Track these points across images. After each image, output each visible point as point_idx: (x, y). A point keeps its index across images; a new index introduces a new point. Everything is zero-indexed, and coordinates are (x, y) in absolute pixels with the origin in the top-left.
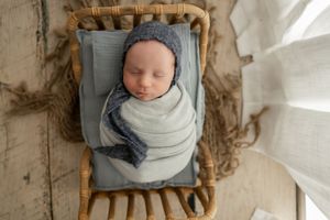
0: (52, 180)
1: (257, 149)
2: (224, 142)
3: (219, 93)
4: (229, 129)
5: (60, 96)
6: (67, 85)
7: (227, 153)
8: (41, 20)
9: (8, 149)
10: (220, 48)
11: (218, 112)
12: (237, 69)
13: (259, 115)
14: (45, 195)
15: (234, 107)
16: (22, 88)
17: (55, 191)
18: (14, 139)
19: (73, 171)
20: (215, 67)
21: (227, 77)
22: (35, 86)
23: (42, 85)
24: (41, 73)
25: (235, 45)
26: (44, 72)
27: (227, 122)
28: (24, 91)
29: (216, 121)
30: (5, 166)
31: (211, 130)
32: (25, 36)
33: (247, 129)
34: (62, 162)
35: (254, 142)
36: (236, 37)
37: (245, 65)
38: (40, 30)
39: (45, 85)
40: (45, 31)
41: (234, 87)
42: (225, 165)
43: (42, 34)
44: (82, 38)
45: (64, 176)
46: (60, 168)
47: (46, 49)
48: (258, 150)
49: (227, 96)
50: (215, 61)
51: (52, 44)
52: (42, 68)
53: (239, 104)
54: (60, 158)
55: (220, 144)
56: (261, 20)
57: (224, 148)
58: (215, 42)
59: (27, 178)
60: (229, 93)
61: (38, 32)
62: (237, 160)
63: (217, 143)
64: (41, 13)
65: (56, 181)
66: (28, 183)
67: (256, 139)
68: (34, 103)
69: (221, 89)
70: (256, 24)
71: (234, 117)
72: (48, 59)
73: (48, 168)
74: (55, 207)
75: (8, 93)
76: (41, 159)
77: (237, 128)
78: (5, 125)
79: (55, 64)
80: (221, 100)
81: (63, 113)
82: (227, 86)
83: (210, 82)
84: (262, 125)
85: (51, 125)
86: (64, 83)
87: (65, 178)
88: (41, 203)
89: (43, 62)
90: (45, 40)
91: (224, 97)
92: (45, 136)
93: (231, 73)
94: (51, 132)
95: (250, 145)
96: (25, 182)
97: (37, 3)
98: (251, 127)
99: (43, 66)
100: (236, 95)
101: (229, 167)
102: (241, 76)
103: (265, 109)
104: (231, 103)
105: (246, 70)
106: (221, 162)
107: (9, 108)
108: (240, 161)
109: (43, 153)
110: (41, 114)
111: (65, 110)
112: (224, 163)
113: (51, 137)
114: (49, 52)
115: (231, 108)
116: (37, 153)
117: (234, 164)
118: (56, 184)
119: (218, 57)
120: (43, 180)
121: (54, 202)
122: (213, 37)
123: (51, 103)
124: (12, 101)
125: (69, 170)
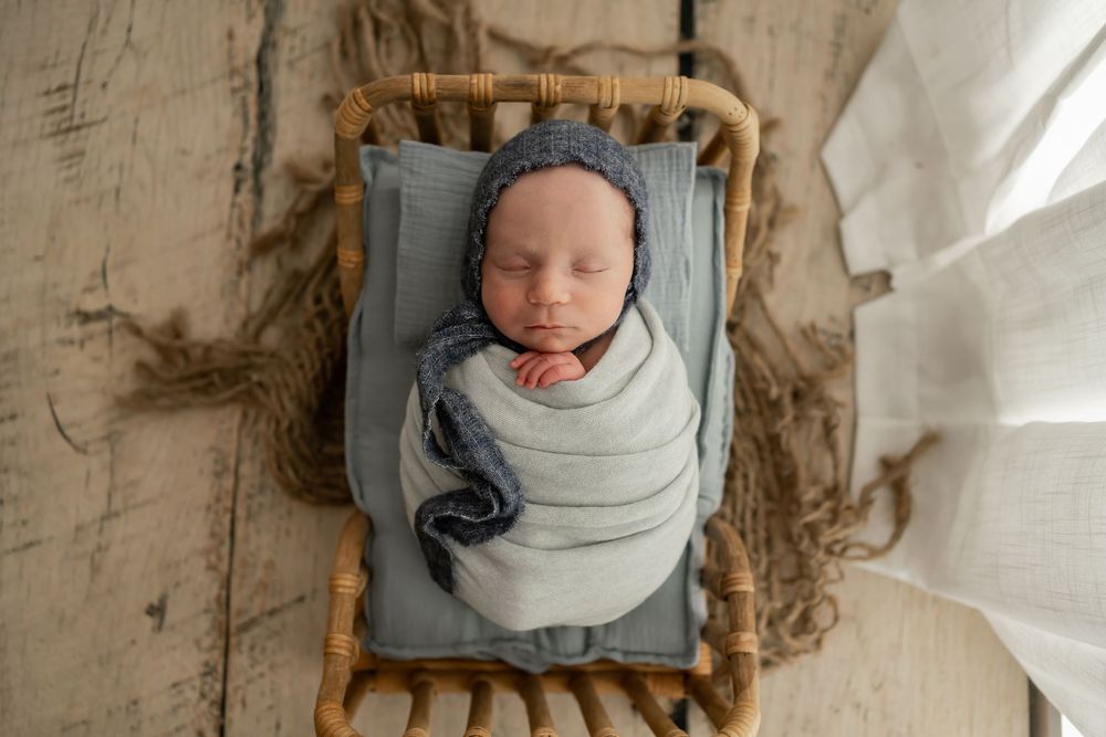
0: (234, 623)
1: (898, 569)
2: (788, 538)
3: (781, 382)
4: (810, 494)
5: (288, 356)
6: (310, 326)
7: (802, 574)
8: (252, 133)
9: (109, 515)
10: (791, 243)
11: (774, 440)
12: (840, 313)
13: (908, 459)
14: (208, 671)
15: (829, 428)
16: (176, 327)
17: (239, 660)
18: (134, 484)
19: (301, 599)
20: (771, 300)
21: (808, 333)
22: (212, 323)
23: (235, 325)
24: (236, 285)
25: (837, 238)
26: (243, 284)
27: (803, 474)
28: (178, 335)
29: (769, 472)
30: (95, 569)
31: (751, 498)
32: (200, 175)
33: (866, 502)
34: (270, 565)
35: (889, 546)
36: (840, 214)
37: (865, 301)
38: (247, 159)
39: (245, 325)
40: (259, 166)
41: (831, 367)
42: (793, 617)
43: (251, 173)
44: (375, 172)
45: (272, 613)
46: (263, 586)
47: (257, 215)
48: (903, 575)
49: (804, 392)
50: (771, 280)
51: (277, 202)
52: (240, 273)
53: (842, 417)
54: (265, 555)
55: (780, 547)
56: (919, 165)
57: (791, 560)
58: (771, 224)
59: (157, 611)
60: (811, 381)
61: (238, 167)
62: (832, 600)
63: (769, 541)
64: (253, 111)
65: (245, 628)
66: (159, 628)
67: (896, 536)
68: (203, 375)
69: (786, 369)
70: (903, 177)
71: (828, 460)
72: (262, 247)
73: (227, 584)
74: (234, 714)
75: (132, 340)
76: (207, 552)
77: (833, 492)
78: (111, 438)
79: (280, 264)
80: (787, 400)
81: (290, 406)
82: (807, 362)
83: (754, 345)
84: (918, 492)
85: (247, 449)
86: (300, 319)
87: (275, 622)
88: (193, 695)
89: (244, 254)
90: (258, 191)
91: (796, 395)
92: (228, 483)
93: (822, 323)
94: (245, 469)
95: (874, 553)
96: (149, 622)
97: (247, 85)
98: (882, 497)
99: (244, 268)
100: (835, 390)
101: (805, 624)
102: (852, 335)
103: (930, 440)
104: (817, 414)
105: (870, 315)
106: (779, 605)
107: (128, 386)
108: (844, 607)
109: (213, 535)
110: (222, 413)
111: (298, 399)
112: (789, 607)
113: (244, 487)
114: (266, 227)
115: (817, 428)
116: (198, 533)
117: (823, 616)
118: (247, 639)
119: (779, 272)
120: (204, 623)
121: (233, 699)
122: (767, 209)
123: (255, 377)
124: (141, 367)
125: (289, 596)
